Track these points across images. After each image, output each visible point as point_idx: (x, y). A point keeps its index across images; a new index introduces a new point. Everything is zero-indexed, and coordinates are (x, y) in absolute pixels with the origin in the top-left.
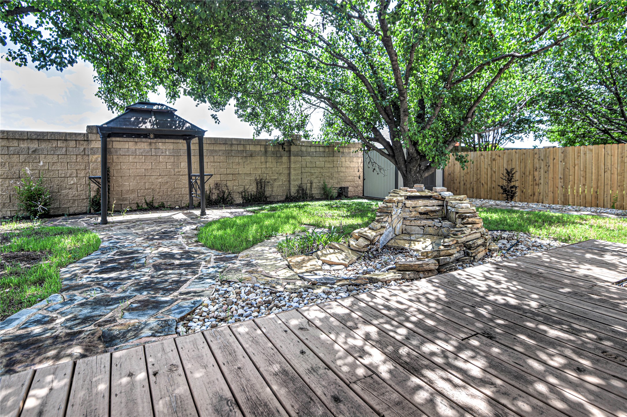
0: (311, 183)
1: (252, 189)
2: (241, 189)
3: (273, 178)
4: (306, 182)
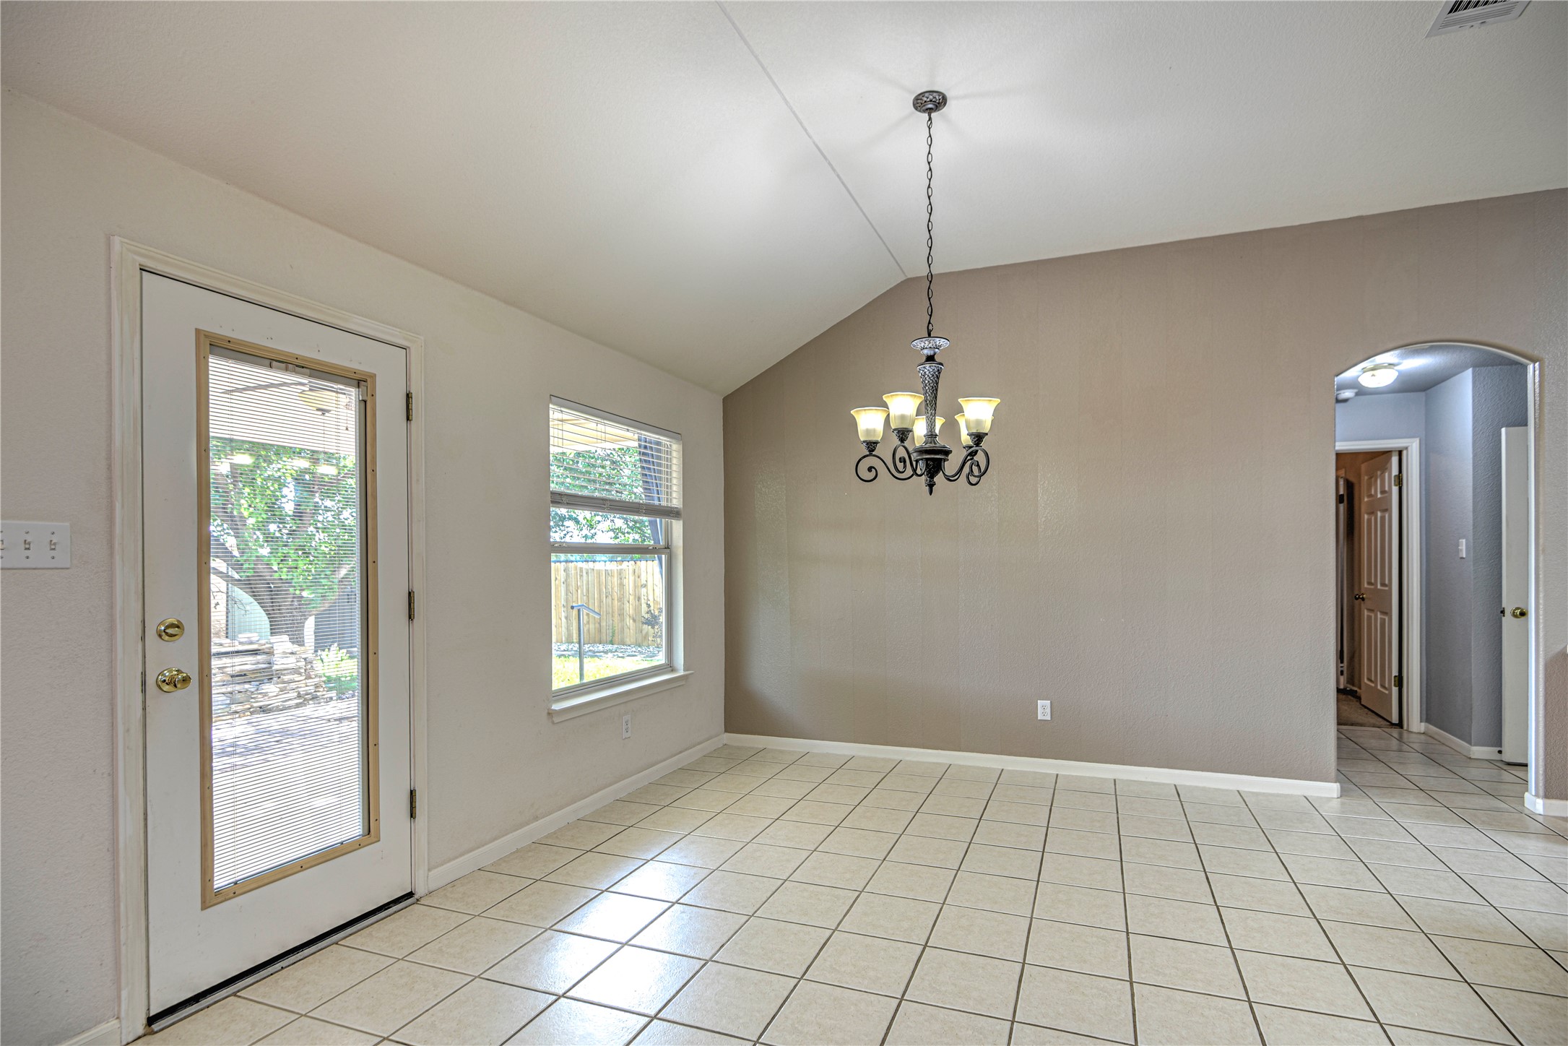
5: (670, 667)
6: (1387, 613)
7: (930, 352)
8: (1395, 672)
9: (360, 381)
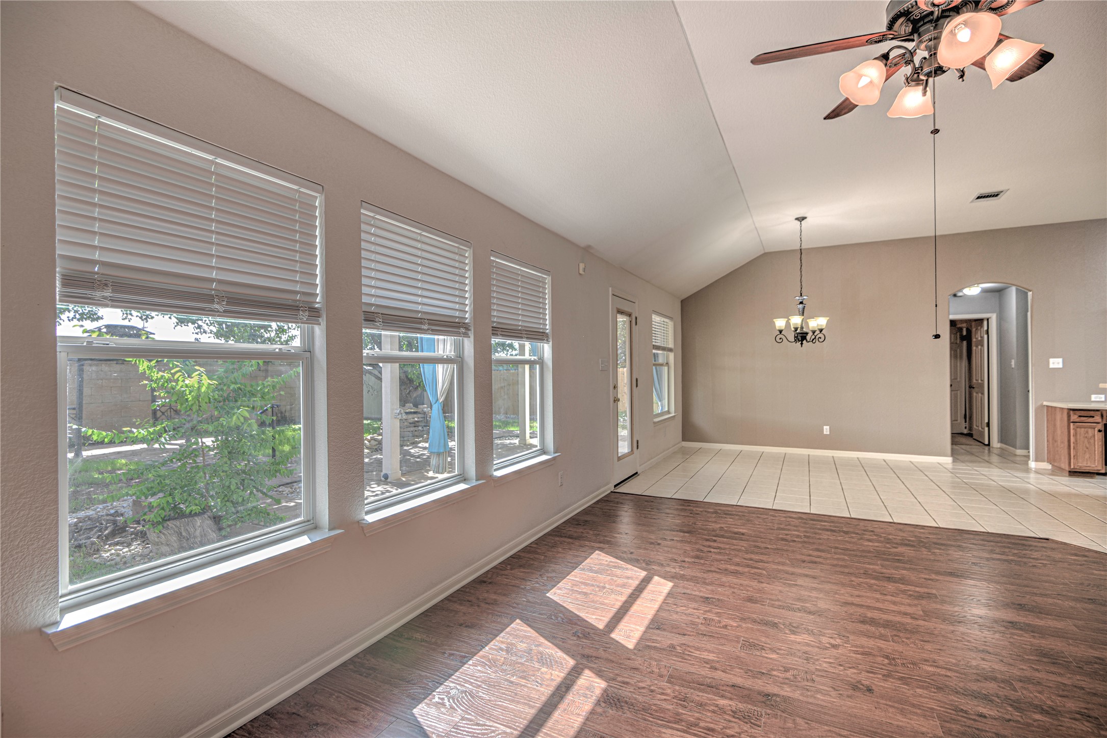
5: (668, 412)
6: (983, 394)
7: (800, 301)
8: (986, 421)
9: (630, 315)
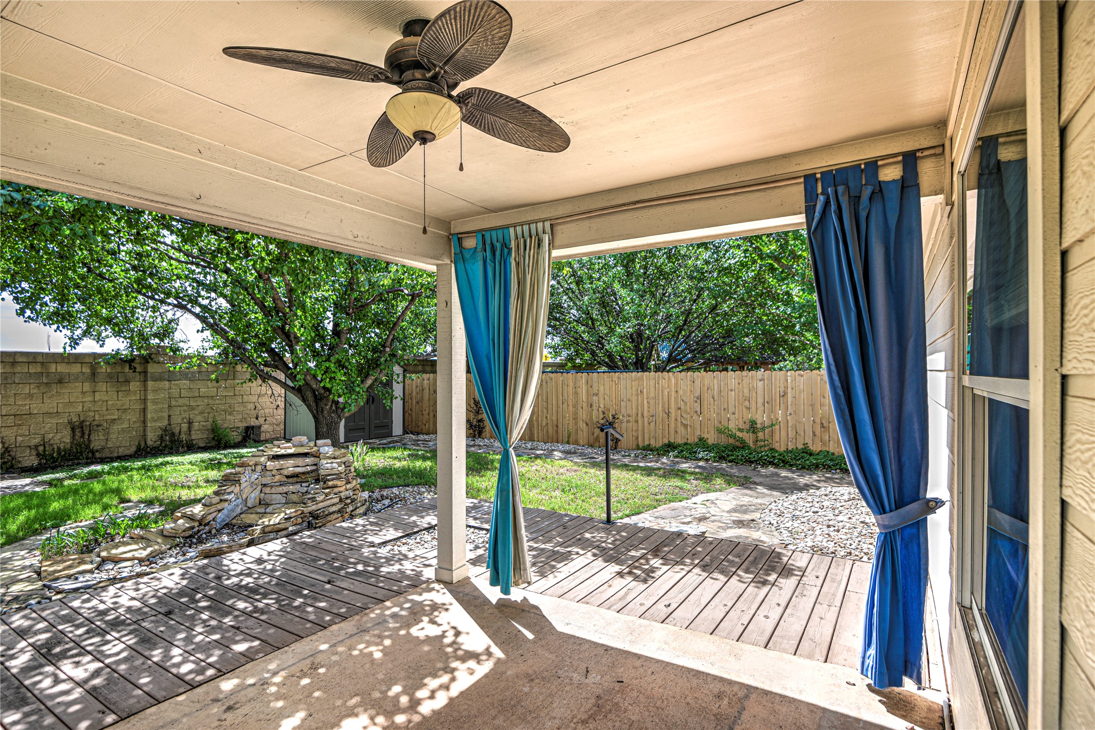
0: (190, 423)
1: (63, 439)
2: (36, 440)
3: (109, 417)
4: (180, 421)
